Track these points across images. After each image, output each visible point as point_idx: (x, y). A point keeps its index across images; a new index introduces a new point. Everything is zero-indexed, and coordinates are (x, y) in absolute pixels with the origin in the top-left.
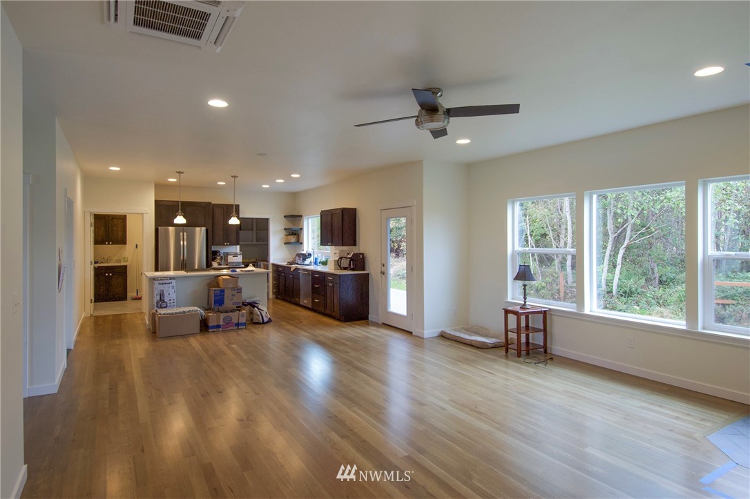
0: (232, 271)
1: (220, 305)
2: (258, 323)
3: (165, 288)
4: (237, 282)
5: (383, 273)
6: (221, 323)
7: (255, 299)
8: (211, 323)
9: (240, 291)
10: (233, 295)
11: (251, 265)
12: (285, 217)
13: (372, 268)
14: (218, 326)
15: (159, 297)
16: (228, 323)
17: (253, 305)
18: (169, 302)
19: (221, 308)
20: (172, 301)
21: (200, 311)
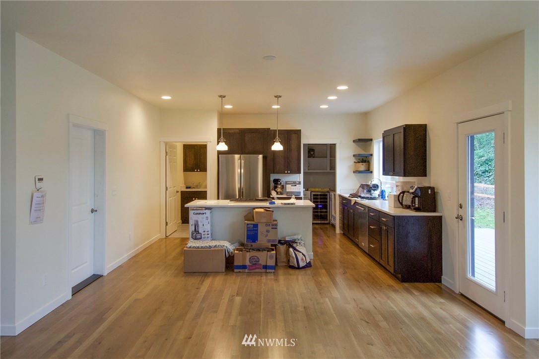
0: (270, 203)
1: (254, 241)
2: (292, 267)
3: (200, 218)
4: (271, 216)
5: (460, 218)
6: (248, 263)
7: (295, 237)
8: (237, 263)
9: (275, 227)
10: (268, 231)
11: (294, 196)
12: (354, 141)
13: (447, 209)
14: (244, 267)
15: (194, 227)
16: (255, 264)
17: (290, 244)
18: (203, 233)
19: (255, 245)
20: (207, 233)
21: (227, 247)
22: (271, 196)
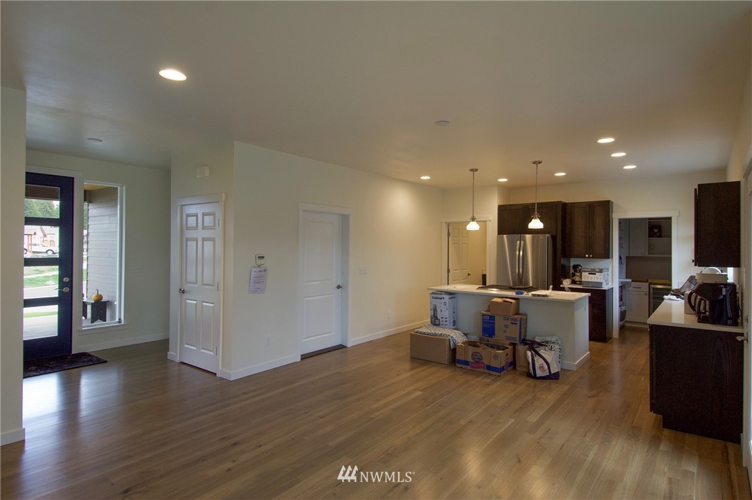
0: (517, 293)
1: (491, 336)
2: (526, 375)
3: (438, 303)
6: (470, 359)
7: (548, 339)
8: (459, 357)
9: (515, 322)
14: (466, 363)
15: (433, 313)
16: (478, 362)
17: (533, 346)
18: (441, 320)
19: (491, 341)
20: (445, 320)
21: (452, 337)
22: (561, 286)
